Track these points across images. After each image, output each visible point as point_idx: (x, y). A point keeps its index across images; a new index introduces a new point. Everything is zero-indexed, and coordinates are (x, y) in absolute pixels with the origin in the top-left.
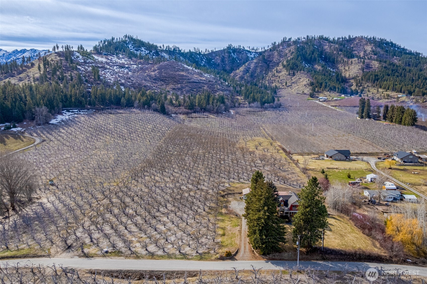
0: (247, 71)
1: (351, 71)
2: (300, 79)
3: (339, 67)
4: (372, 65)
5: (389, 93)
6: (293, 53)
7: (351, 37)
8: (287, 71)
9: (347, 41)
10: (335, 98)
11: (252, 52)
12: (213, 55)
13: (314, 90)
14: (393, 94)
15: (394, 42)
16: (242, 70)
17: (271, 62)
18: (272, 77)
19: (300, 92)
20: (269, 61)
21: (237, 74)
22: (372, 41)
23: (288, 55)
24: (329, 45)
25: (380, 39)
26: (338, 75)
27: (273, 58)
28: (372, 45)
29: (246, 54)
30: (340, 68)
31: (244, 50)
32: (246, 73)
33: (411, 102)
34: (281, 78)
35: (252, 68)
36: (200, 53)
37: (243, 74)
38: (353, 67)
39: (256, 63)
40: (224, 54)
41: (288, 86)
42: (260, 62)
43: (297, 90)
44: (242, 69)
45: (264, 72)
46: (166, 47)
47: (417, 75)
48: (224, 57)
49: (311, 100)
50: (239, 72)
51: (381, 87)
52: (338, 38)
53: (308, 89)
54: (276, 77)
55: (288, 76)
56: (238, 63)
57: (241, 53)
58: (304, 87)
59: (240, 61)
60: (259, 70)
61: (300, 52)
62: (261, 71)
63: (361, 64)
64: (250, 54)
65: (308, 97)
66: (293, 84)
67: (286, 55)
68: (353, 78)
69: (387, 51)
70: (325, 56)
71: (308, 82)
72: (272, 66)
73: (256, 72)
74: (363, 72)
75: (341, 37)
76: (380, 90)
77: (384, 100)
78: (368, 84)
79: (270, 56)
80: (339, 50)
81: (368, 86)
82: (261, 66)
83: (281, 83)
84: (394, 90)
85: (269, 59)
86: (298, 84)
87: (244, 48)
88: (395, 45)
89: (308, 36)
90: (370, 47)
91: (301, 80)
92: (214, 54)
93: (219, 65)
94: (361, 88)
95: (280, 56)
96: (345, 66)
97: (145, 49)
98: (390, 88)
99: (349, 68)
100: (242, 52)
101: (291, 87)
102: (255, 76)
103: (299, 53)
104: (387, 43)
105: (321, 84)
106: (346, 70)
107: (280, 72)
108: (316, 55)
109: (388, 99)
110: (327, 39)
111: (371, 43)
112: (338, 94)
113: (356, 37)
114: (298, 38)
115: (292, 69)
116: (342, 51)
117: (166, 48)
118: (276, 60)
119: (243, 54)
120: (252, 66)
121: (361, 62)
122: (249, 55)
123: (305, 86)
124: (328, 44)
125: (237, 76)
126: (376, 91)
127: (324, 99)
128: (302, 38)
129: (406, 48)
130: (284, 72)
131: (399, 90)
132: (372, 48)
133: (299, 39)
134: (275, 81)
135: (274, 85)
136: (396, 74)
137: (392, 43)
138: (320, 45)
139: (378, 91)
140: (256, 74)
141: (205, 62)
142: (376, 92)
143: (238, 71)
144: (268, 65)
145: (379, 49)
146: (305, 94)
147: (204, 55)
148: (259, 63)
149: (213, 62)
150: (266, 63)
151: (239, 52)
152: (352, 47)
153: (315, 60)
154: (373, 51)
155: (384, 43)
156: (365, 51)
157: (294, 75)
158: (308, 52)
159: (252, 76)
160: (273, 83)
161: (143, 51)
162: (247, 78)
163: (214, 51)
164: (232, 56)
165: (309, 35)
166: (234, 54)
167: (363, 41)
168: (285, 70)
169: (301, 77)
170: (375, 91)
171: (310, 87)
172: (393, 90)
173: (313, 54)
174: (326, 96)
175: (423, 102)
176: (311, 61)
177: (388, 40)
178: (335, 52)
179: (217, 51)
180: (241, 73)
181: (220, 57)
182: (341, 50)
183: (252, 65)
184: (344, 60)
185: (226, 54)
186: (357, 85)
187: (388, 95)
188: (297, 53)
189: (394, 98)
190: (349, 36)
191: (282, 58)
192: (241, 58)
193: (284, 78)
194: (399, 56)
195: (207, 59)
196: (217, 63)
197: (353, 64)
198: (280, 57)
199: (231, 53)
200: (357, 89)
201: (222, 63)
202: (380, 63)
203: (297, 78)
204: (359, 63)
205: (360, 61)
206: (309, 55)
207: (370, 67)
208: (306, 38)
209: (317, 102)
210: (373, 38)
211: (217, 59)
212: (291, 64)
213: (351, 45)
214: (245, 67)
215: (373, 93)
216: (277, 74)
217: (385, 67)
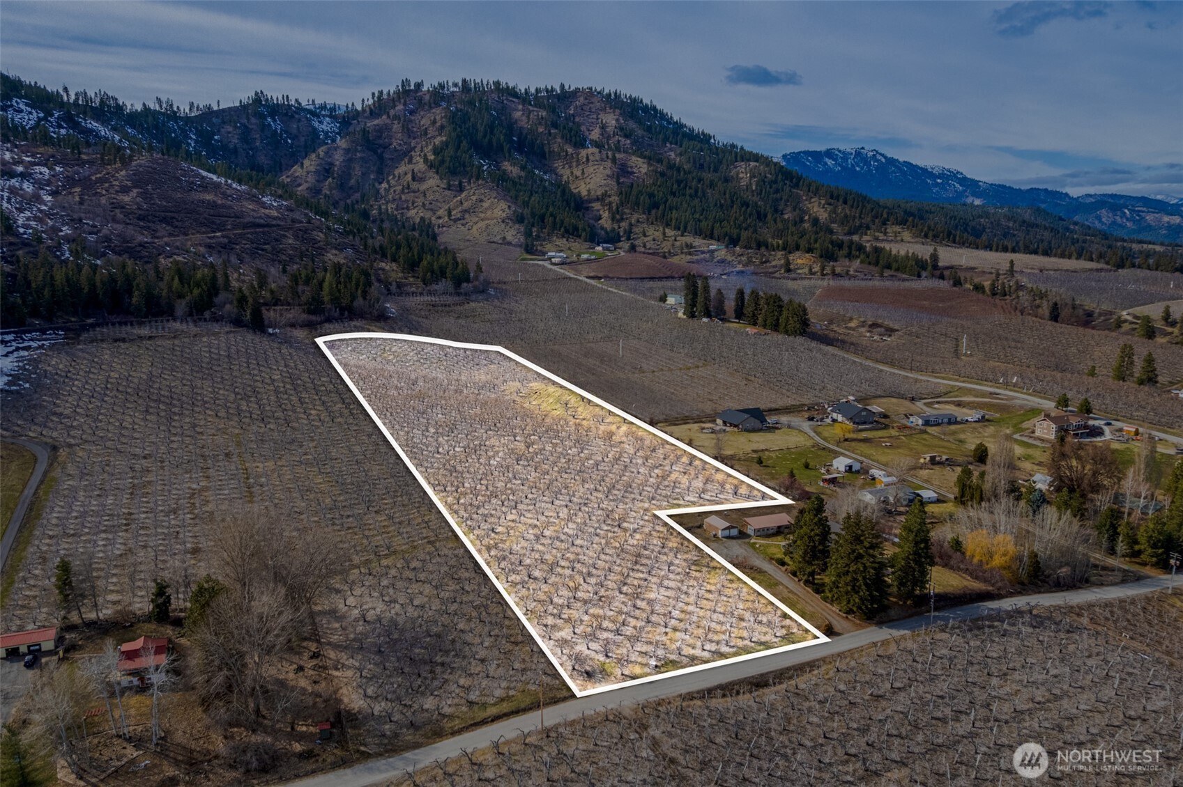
0: (326, 170)
1: (588, 180)
2: (481, 201)
3: (557, 168)
4: (632, 167)
5: (688, 239)
6: (442, 127)
7: (566, 87)
8: (441, 179)
9: (558, 96)
10: (585, 256)
11: (324, 116)
12: (214, 120)
13: (528, 234)
14: (698, 242)
15: (658, 107)
16: (312, 169)
17: (386, 148)
18: (403, 192)
19: (495, 239)
20: (380, 145)
21: (299, 181)
22: (613, 101)
23: (431, 132)
24: (523, 110)
25: (630, 97)
26: (563, 192)
27: (390, 137)
28: (618, 111)
29: (309, 120)
30: (560, 171)
31: (300, 109)
32: (326, 178)
33: (739, 263)
34: (430, 197)
35: (337, 163)
36: (175, 113)
37: (318, 181)
38: (591, 169)
39: (347, 151)
40: (248, 120)
41: (456, 220)
42: (359, 148)
43: (485, 234)
44: (310, 163)
45: (372, 177)
46: (76, 94)
47: (727, 196)
48: (246, 127)
49: (531, 260)
50: (304, 174)
51: (668, 225)
52: (537, 90)
53: (513, 232)
54: (414, 192)
55: (447, 193)
56: (291, 147)
57: (292, 117)
58: (503, 225)
59: (292, 139)
60: (357, 171)
61: (460, 127)
62: (363, 174)
63: (609, 164)
64: (320, 122)
65: (518, 253)
66: (467, 216)
67: (426, 134)
68: (598, 199)
69: (649, 129)
70: (519, 138)
71: (507, 210)
72: (392, 159)
73: (350, 174)
74: (618, 183)
75: (543, 87)
76: (670, 232)
77: (683, 256)
78: (636, 216)
79: (382, 133)
80: (549, 123)
81: (638, 221)
82: (362, 158)
83: (431, 210)
84: (699, 233)
85: (381, 142)
86: (482, 215)
87: (300, 104)
88: (661, 113)
89: (464, 81)
90: (612, 116)
91: (486, 205)
92: (217, 117)
93: (235, 151)
94: (624, 224)
95: (409, 132)
96: (570, 167)
97: (27, 105)
98: (689, 228)
99: (583, 173)
100: (297, 116)
101: (464, 222)
102: (351, 188)
103: (459, 129)
104: (646, 109)
105: (542, 218)
106: (577, 177)
107: (422, 180)
108: (502, 137)
109: (690, 254)
110: (512, 92)
111: (614, 108)
112: (587, 245)
113: (577, 90)
114: (440, 84)
115: (453, 172)
116: (556, 128)
117: (77, 99)
118: (400, 145)
119: (299, 120)
120: (338, 158)
121: (608, 157)
122: (316, 124)
123: (503, 222)
124: (520, 107)
125: (300, 185)
126: (658, 235)
127: (560, 257)
128: (450, 84)
129: (684, 121)
130: (433, 181)
131: (708, 233)
132: (617, 120)
133: (442, 86)
134: (413, 204)
135: (412, 213)
136: (688, 191)
137: (654, 109)
138: (504, 110)
139: (664, 234)
140: (353, 182)
141: (196, 142)
142: (661, 237)
143: (297, 170)
144: (381, 158)
145: (632, 125)
146: (509, 243)
147: (187, 119)
148: (356, 150)
149: (217, 141)
150: (375, 152)
151: (286, 114)
152: (573, 115)
153: (501, 148)
154: (621, 129)
155: (639, 108)
156: (603, 127)
157: (461, 189)
158: (481, 128)
159: (342, 186)
160: (408, 208)
161: (21, 111)
162: (331, 191)
163: (215, 108)
164: (270, 125)
165: (468, 79)
166: (274, 121)
167: (595, 100)
168: (437, 177)
169: (482, 197)
170: (656, 233)
171: (517, 226)
172: (696, 233)
173: (492, 133)
174: (561, 251)
175: (762, 263)
176: (490, 151)
177: (646, 101)
178: (541, 130)
179: (224, 110)
180: (311, 179)
181: (236, 127)
182: (555, 125)
183: (336, 157)
184: (567, 152)
185: (253, 120)
186: (613, 219)
187: (690, 246)
188: (455, 129)
189: (703, 252)
190: (562, 86)
191: (414, 138)
192: (294, 131)
193: (437, 196)
194: (676, 144)
195: (200, 133)
196: (231, 146)
197: (591, 163)
198: (410, 137)
199: (264, 117)
200: (616, 226)
201: (245, 146)
202: (649, 164)
203: (474, 198)
204: (602, 160)
205: (604, 156)
206: (485, 136)
207: (628, 172)
208: (460, 85)
209: (546, 264)
210: (616, 93)
211: (229, 133)
212: (448, 159)
213: (568, 107)
214: (319, 161)
215: (654, 240)
216: (414, 186)
217: (663, 174)
